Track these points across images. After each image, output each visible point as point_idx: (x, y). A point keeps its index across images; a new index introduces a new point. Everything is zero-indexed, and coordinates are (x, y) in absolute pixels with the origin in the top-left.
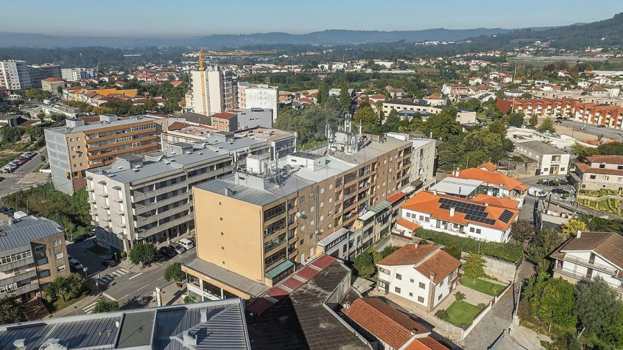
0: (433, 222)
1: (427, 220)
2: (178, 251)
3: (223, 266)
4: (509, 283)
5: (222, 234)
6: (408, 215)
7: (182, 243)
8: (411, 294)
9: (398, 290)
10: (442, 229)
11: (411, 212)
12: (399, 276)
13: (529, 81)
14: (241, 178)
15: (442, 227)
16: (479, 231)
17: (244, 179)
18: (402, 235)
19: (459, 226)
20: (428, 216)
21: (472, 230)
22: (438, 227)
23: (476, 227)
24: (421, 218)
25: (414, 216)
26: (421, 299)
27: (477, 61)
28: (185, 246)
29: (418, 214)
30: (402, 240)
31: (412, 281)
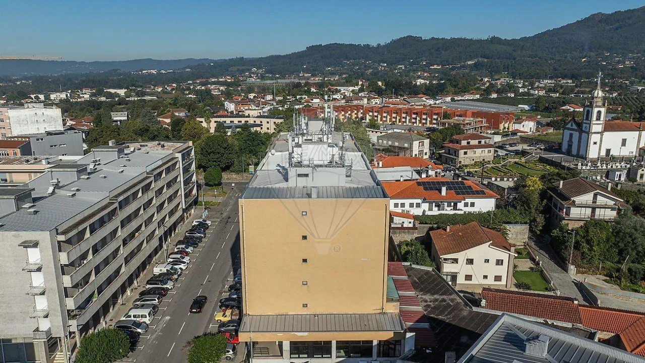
0: (425, 206)
1: (418, 205)
2: (139, 330)
3: (305, 311)
4: (523, 244)
5: (305, 261)
6: (396, 205)
7: (135, 316)
8: (485, 277)
9: (469, 277)
10: (435, 212)
11: (400, 201)
12: (470, 262)
13: (289, 97)
14: (299, 175)
15: (435, 209)
16: (473, 205)
17: (307, 175)
18: (402, 228)
19: (452, 204)
20: (419, 201)
21: (466, 205)
22: (430, 209)
23: (469, 201)
24: (411, 205)
25: (403, 205)
26: (498, 278)
27: (214, 86)
28: (144, 320)
29: (407, 202)
30: (404, 233)
31: (487, 261)
